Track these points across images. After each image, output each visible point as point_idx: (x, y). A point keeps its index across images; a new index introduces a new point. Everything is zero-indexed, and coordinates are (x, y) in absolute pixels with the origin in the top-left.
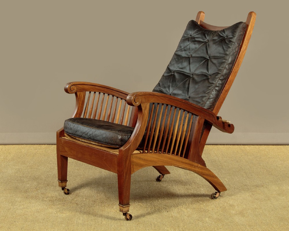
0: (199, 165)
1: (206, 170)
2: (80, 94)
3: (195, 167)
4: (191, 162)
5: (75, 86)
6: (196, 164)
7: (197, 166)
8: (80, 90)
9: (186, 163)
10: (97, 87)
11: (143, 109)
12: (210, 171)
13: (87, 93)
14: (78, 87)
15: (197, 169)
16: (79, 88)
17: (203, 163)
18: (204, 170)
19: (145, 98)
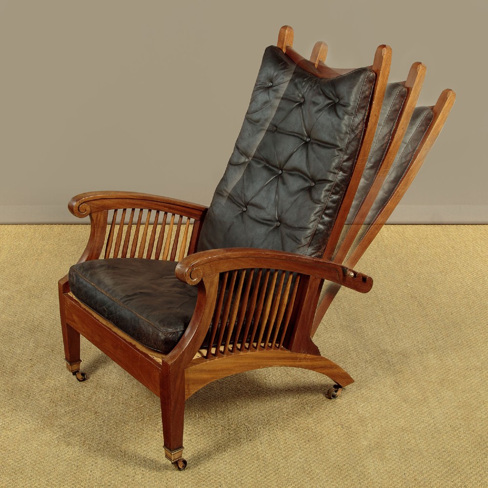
0: (308, 355)
1: (320, 360)
2: (97, 216)
3: (300, 359)
4: (294, 355)
5: (88, 203)
6: (303, 355)
7: (305, 358)
8: (97, 208)
9: (284, 358)
10: (128, 201)
11: (207, 286)
12: (327, 360)
13: (111, 212)
14: (93, 204)
15: (304, 363)
16: (95, 206)
17: (315, 351)
18: (317, 361)
19: (210, 267)
